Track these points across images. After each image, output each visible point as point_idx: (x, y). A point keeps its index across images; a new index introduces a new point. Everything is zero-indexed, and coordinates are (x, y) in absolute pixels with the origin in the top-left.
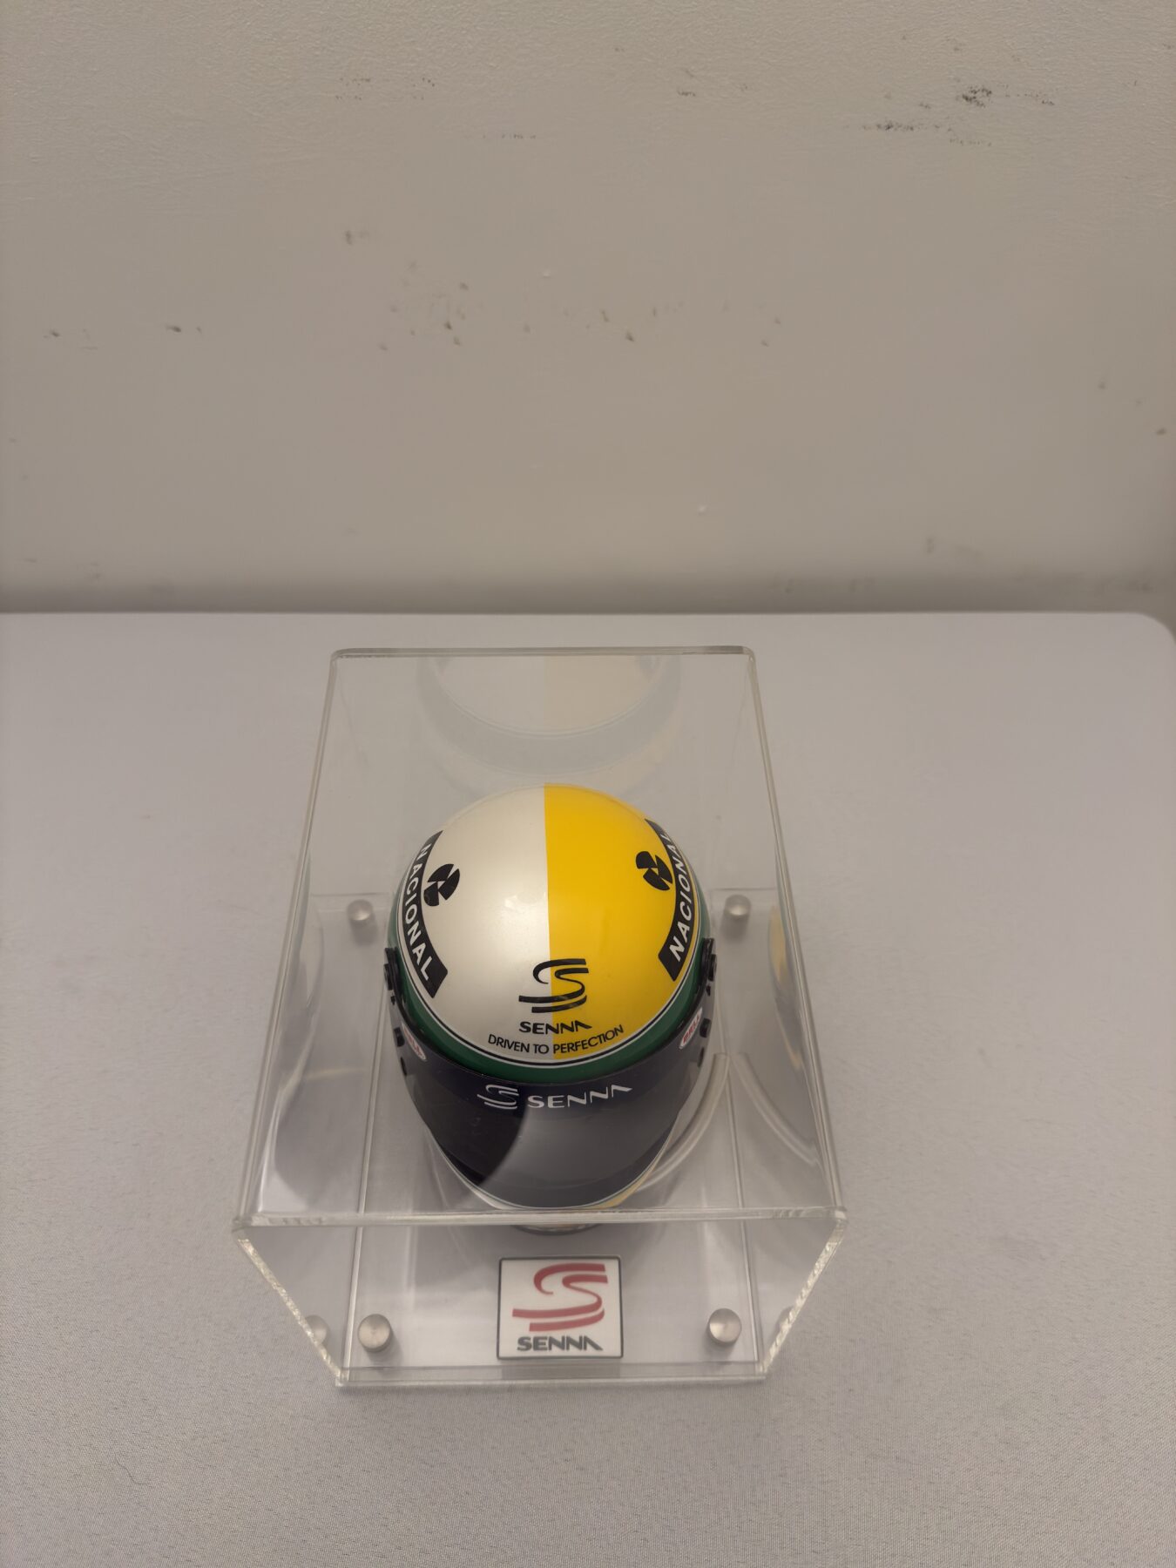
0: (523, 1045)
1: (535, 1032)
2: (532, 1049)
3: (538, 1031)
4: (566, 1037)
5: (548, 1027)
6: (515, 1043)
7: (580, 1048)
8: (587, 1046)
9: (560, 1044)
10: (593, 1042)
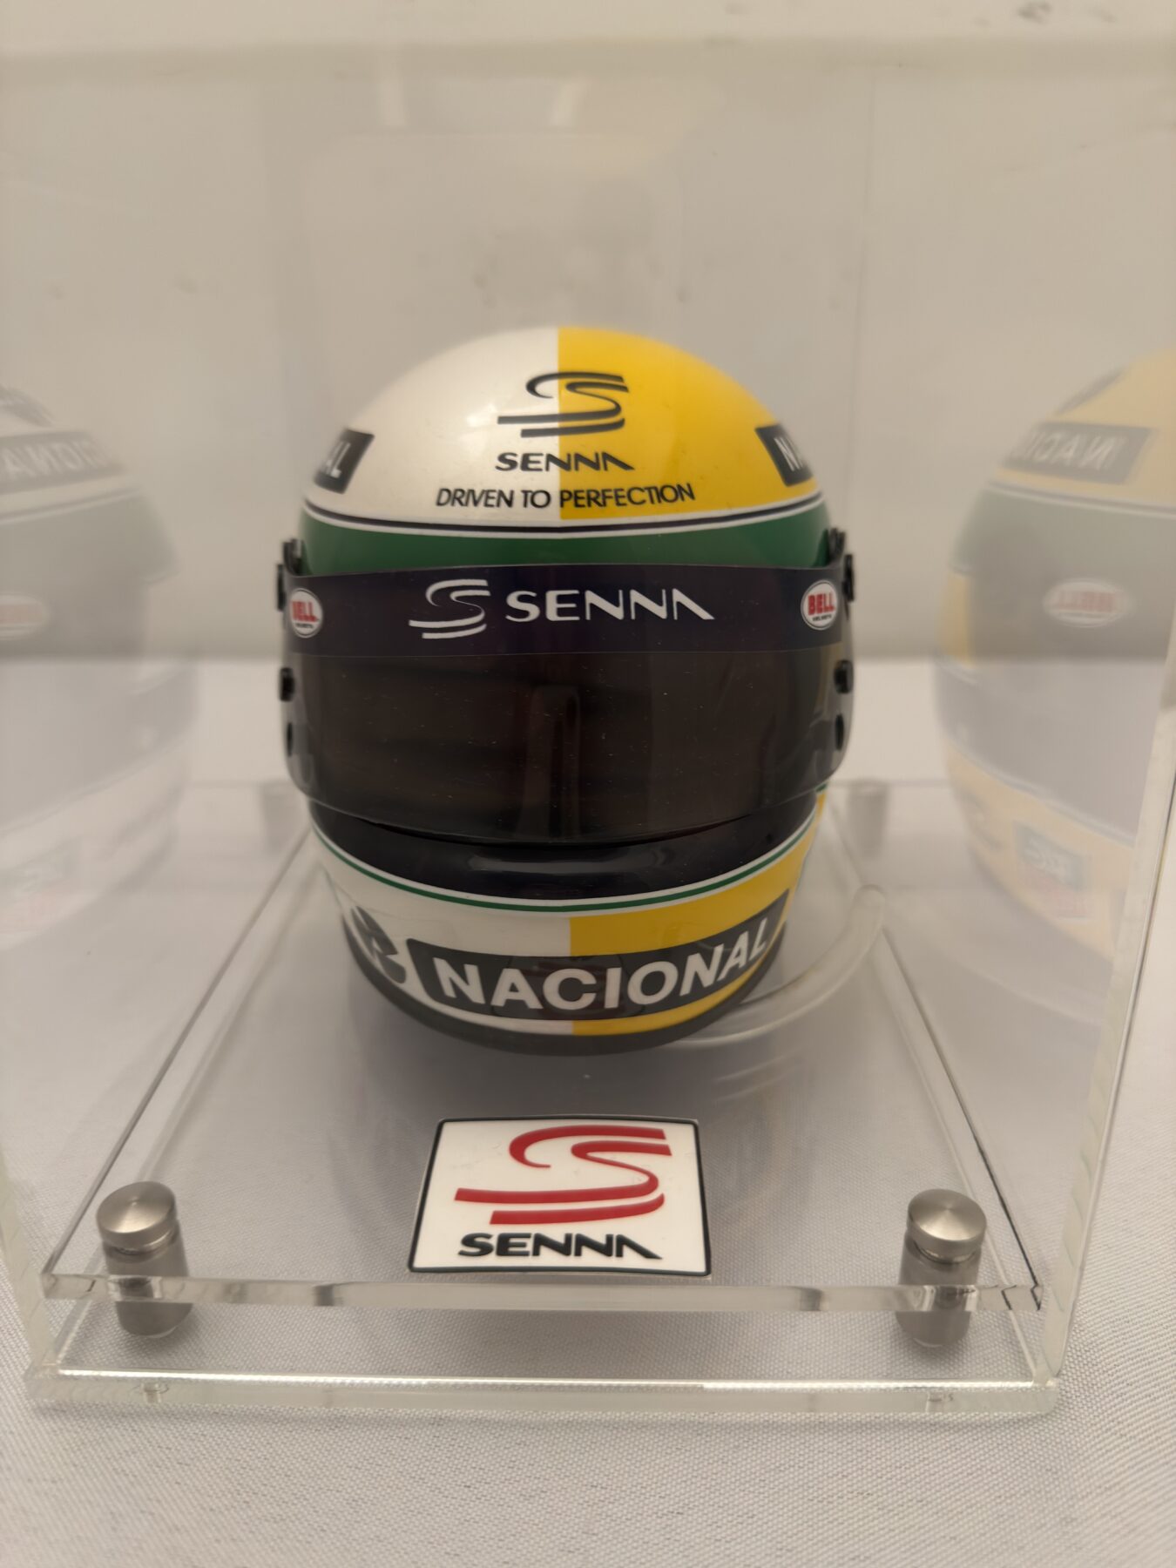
0: (501, 494)
1: (525, 467)
2: (518, 499)
3: (531, 466)
4: (586, 479)
5: (550, 458)
6: (487, 493)
7: (611, 503)
8: (625, 500)
9: (572, 490)
10: (637, 496)
